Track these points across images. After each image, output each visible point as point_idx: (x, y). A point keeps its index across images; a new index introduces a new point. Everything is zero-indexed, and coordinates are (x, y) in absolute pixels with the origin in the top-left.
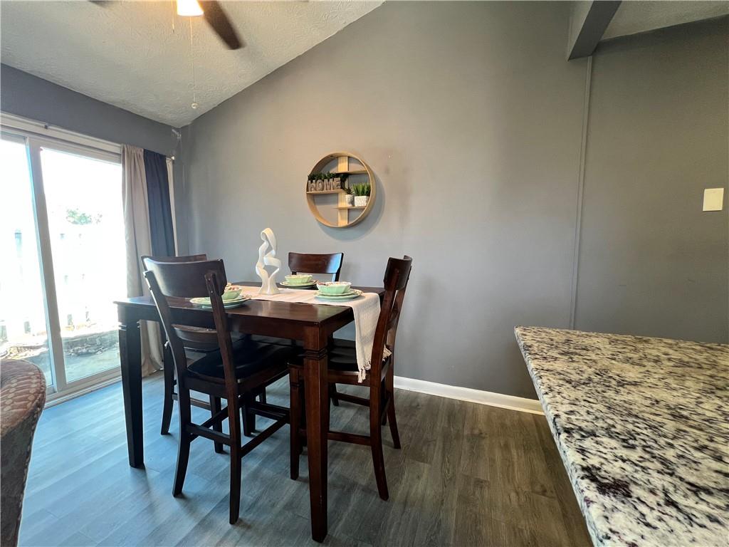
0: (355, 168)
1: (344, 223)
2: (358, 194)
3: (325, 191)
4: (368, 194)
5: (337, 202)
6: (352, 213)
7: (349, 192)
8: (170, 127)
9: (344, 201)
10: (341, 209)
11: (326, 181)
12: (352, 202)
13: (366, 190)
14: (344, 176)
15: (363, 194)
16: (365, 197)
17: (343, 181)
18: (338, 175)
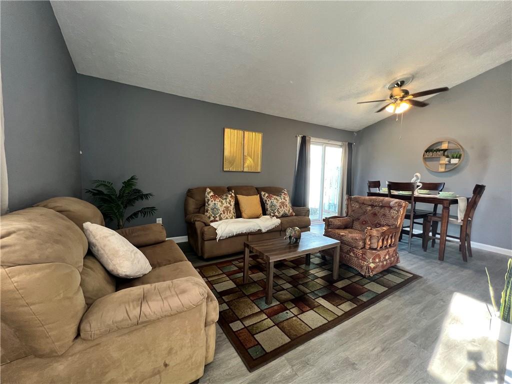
0: (452, 146)
1: (443, 170)
2: (453, 158)
3: (433, 156)
4: (459, 158)
5: (439, 160)
6: (448, 166)
7: (447, 157)
8: (353, 132)
9: (445, 160)
10: (441, 164)
11: (435, 152)
12: (449, 161)
13: (458, 156)
14: (445, 150)
15: (456, 158)
16: (458, 159)
17: (444, 152)
18: (442, 150)
